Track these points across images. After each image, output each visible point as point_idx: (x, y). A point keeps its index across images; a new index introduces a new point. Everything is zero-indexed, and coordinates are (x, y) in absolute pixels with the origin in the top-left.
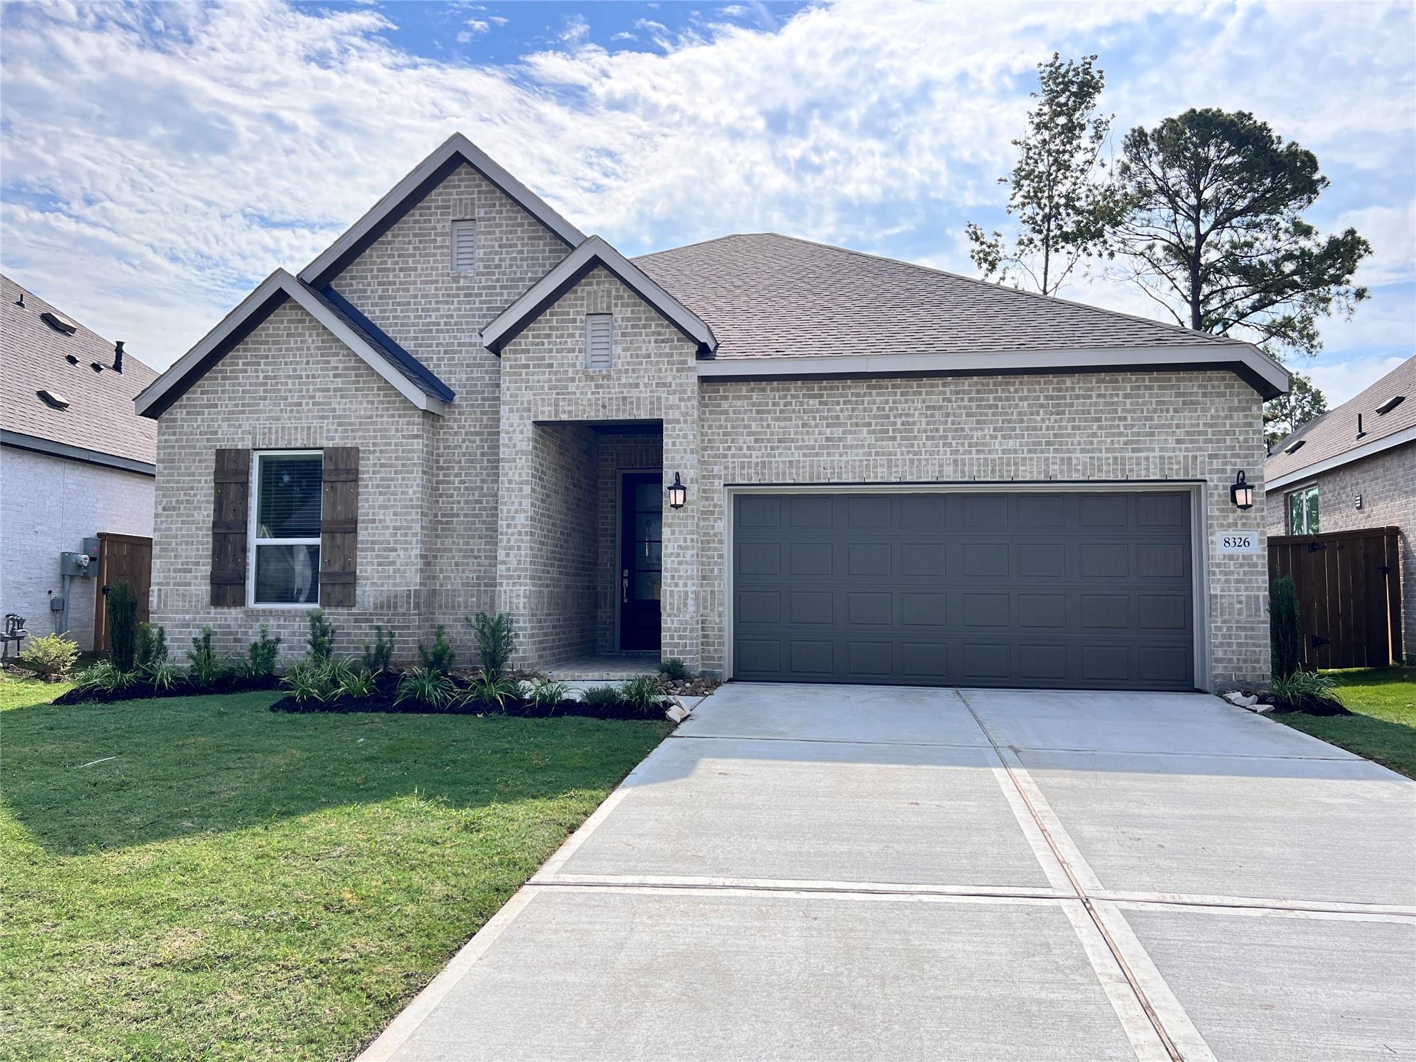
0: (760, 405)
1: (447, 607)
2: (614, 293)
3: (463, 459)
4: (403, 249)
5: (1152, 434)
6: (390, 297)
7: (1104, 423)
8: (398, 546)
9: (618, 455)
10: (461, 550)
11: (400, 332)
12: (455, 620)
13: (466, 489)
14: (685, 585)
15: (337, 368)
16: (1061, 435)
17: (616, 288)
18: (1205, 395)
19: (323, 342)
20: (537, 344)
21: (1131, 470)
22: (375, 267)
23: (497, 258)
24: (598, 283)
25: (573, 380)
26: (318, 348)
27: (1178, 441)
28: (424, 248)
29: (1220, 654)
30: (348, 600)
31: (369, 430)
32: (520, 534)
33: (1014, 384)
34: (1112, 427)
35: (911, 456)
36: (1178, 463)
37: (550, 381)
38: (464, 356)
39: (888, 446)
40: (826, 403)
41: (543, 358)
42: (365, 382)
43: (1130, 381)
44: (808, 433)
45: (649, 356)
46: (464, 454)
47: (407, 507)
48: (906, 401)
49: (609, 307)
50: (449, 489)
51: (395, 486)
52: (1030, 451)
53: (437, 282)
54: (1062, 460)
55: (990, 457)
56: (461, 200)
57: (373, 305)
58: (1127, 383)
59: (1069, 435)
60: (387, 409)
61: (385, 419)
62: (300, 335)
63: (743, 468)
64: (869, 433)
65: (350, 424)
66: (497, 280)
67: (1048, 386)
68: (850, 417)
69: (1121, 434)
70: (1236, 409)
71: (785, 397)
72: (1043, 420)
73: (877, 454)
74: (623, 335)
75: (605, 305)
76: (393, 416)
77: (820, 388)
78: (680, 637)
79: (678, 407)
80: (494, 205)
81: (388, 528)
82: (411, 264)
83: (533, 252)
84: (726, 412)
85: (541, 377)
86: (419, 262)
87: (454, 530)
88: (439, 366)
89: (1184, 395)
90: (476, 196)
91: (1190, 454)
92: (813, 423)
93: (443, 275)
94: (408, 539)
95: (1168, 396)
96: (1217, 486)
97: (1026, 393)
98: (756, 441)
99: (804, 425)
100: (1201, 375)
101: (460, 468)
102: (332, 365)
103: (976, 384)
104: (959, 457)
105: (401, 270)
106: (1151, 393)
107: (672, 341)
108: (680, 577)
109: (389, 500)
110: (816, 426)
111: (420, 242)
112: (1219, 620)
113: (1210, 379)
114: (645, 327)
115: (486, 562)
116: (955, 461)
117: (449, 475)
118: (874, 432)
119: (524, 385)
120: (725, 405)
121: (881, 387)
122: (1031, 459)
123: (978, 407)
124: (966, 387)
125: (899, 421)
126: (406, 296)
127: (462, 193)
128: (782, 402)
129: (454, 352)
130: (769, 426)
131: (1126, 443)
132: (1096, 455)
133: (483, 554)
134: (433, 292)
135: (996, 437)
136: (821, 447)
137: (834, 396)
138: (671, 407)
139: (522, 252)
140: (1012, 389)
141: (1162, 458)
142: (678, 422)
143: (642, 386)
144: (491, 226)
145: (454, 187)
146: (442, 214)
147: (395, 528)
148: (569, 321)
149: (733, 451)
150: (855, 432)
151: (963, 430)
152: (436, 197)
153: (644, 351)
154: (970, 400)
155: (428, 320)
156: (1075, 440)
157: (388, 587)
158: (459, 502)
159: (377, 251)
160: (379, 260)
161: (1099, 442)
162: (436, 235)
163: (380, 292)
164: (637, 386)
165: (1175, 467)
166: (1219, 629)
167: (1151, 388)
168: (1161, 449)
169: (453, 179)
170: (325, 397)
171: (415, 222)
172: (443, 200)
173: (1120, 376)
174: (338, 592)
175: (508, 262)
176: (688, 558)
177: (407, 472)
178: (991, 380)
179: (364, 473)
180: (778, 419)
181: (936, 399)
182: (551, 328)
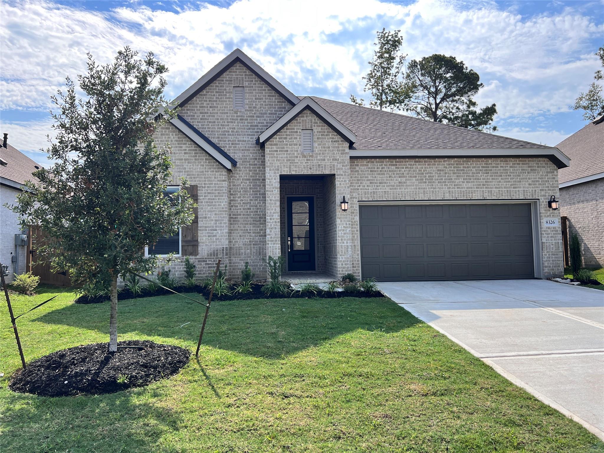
0: (371, 168)
1: (236, 254)
2: (313, 121)
3: (242, 190)
4: (211, 98)
5: (520, 182)
6: (206, 119)
7: (503, 177)
8: (218, 228)
9: (286, 189)
10: (242, 230)
11: (211, 134)
12: (240, 260)
13: (244, 203)
14: (347, 243)
15: (186, 150)
16: (488, 182)
17: (315, 119)
18: (538, 167)
19: (178, 138)
20: (281, 142)
21: (513, 195)
22: (198, 106)
23: (254, 104)
24: (307, 117)
25: (297, 157)
26: (177, 141)
27: (529, 184)
28: (221, 98)
29: (546, 264)
30: (195, 252)
31: (202, 178)
32: (276, 222)
33: (470, 162)
34: (506, 179)
35: (432, 190)
36: (530, 193)
37: (287, 157)
38: (241, 146)
39: (424, 185)
40: (398, 168)
41: (284, 148)
42: (199, 156)
43: (512, 161)
44: (391, 180)
45: (329, 148)
46: (242, 188)
47: (221, 211)
48: (430, 168)
49: (311, 127)
50: (236, 203)
51: (215, 202)
52: (477, 188)
53: (227, 113)
54: (489, 191)
55: (462, 190)
56: (237, 78)
57: (198, 122)
58: (511, 162)
59: (491, 182)
60: (210, 169)
61: (209, 173)
62: (167, 135)
63: (365, 194)
64: (416, 180)
65: (193, 175)
66: (255, 113)
67: (482, 163)
68: (408, 174)
69: (509, 182)
70: (549, 172)
71: (382, 165)
72: (481, 176)
73: (419, 189)
74: (318, 138)
75: (310, 126)
76: (213, 171)
77: (396, 162)
78: (346, 264)
79: (342, 169)
80: (252, 81)
81: (212, 220)
82: (215, 105)
83: (270, 102)
84: (358, 171)
85: (283, 156)
86: (219, 104)
87: (239, 221)
88: (230, 150)
89: (531, 167)
90: (244, 76)
91: (534, 189)
92: (393, 176)
93: (230, 110)
94: (222, 225)
95: (525, 167)
96: (544, 202)
97: (474, 165)
98: (371, 183)
99: (390, 177)
100: (536, 159)
101: (241, 194)
102: (183, 148)
103: (456, 161)
104: (451, 190)
105: (211, 107)
106: (519, 166)
107: (339, 141)
108: (345, 240)
109: (213, 208)
110: (395, 177)
111: (219, 95)
112: (546, 251)
113: (540, 161)
114: (327, 135)
115: (254, 235)
116: (449, 191)
117: (236, 197)
118: (418, 180)
119: (275, 159)
120: (357, 168)
121: (420, 162)
122: (477, 191)
123: (457, 170)
124: (452, 163)
125: (427, 175)
126: (213, 119)
127: (237, 75)
128: (381, 167)
129: (236, 144)
130: (375, 177)
131: (511, 185)
132: (500, 189)
133: (252, 231)
134: (226, 117)
135: (464, 182)
136: (397, 186)
137: (401, 165)
138: (339, 169)
139: (265, 102)
140: (469, 163)
141: (524, 191)
142: (342, 175)
143: (326, 160)
144: (251, 90)
145: (234, 72)
146: (229, 84)
147: (216, 221)
148: (294, 132)
149: (361, 187)
150: (410, 180)
151: (452, 179)
152: (226, 76)
153: (327, 146)
154: (454, 168)
155: (224, 130)
156: (493, 184)
157: (214, 246)
158: (240, 209)
159: (199, 98)
160: (200, 103)
161: (502, 185)
162: (226, 92)
163: (201, 117)
164: (324, 160)
165: (529, 194)
166: (546, 255)
167: (519, 164)
168: (524, 187)
169: (233, 68)
170: (180, 162)
171: (217, 86)
172: (229, 78)
173: (508, 159)
174: (190, 249)
175: (259, 106)
176: (348, 231)
177: (220, 196)
178: (461, 160)
179: (200, 196)
180: (379, 174)
181: (441, 167)
182: (287, 135)
